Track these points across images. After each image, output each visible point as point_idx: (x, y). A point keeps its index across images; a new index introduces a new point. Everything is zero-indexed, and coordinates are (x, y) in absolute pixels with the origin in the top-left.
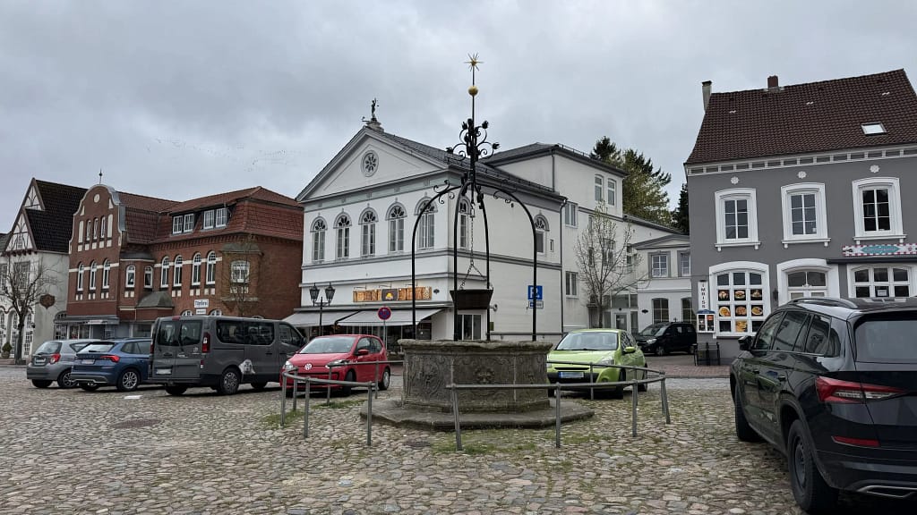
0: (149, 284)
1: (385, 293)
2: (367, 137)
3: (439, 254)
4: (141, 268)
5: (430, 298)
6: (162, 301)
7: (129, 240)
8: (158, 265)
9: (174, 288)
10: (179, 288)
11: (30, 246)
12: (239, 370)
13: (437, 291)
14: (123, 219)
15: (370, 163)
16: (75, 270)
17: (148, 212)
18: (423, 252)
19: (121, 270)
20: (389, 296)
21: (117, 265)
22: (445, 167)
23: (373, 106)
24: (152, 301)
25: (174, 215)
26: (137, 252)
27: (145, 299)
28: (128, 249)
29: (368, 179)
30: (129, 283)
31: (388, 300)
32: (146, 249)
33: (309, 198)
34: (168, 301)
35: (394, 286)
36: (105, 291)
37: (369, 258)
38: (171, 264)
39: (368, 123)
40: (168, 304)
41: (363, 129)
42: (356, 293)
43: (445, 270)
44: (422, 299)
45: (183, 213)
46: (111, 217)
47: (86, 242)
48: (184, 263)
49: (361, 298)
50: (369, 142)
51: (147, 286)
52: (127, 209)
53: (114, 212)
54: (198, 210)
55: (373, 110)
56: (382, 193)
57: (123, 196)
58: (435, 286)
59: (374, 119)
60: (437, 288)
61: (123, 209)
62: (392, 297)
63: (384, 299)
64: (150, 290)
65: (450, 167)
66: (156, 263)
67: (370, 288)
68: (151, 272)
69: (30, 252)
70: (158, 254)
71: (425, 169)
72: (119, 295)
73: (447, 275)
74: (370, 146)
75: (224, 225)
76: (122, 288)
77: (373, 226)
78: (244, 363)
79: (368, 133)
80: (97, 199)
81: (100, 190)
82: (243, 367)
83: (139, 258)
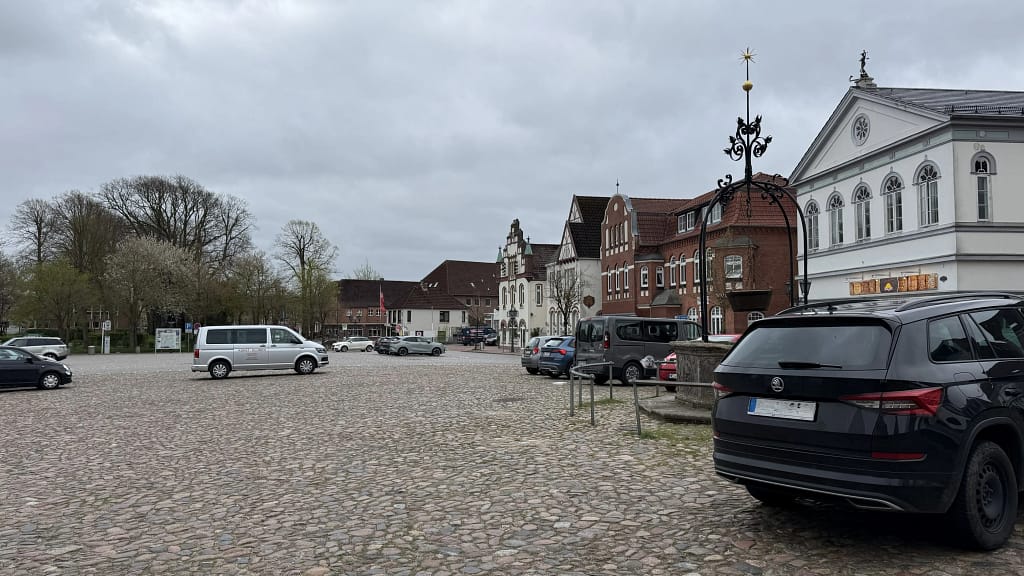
0: (660, 283)
1: (883, 283)
2: (855, 99)
3: (945, 231)
4: (653, 267)
5: (936, 287)
6: (671, 299)
7: (641, 243)
8: (667, 265)
9: (681, 286)
10: (685, 286)
11: (573, 255)
12: (641, 365)
13: (944, 279)
14: (636, 222)
15: (862, 129)
16: (605, 273)
17: (657, 215)
18: (926, 230)
19: (636, 272)
20: (888, 287)
21: (633, 267)
22: (946, 119)
23: (863, 61)
24: (662, 299)
25: (678, 215)
26: (649, 254)
27: (658, 297)
28: (641, 251)
29: (860, 148)
30: (645, 283)
31: (887, 292)
32: (657, 250)
33: (803, 178)
34: (677, 299)
35: (895, 275)
36: (626, 291)
37: (864, 242)
38: (677, 263)
39: (857, 81)
40: (676, 302)
41: (850, 91)
42: (852, 284)
43: (954, 252)
44: (926, 289)
45: (685, 212)
46: (626, 222)
47: (611, 248)
48: (688, 260)
49: (858, 290)
50: (859, 104)
51: (659, 285)
52: (638, 214)
53: (628, 218)
54: (697, 207)
55: (863, 64)
56: (876, 163)
57: (635, 202)
58: (941, 272)
59: (864, 76)
60: (945, 275)
61: (635, 214)
62: (891, 288)
63: (883, 291)
64: (662, 288)
65: (953, 119)
66: (665, 262)
67: (867, 278)
68: (662, 272)
69: (572, 260)
70: (667, 254)
71: (924, 126)
72: (636, 294)
73: (954, 258)
74: (862, 108)
75: (719, 220)
76: (638, 289)
77: (868, 204)
78: (646, 359)
79: (856, 93)
80: (616, 207)
81: (618, 199)
82: (644, 362)
83: (650, 259)
